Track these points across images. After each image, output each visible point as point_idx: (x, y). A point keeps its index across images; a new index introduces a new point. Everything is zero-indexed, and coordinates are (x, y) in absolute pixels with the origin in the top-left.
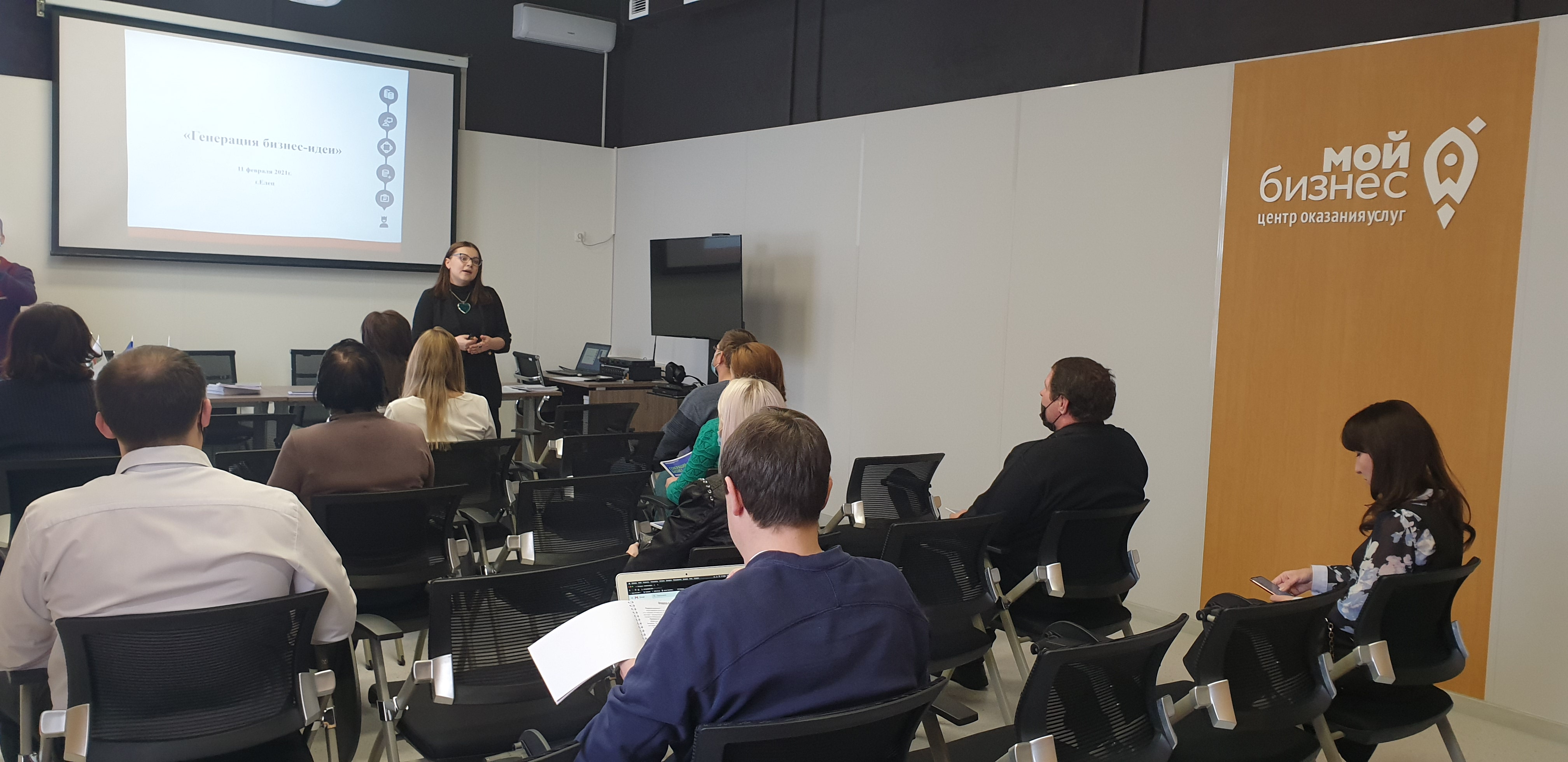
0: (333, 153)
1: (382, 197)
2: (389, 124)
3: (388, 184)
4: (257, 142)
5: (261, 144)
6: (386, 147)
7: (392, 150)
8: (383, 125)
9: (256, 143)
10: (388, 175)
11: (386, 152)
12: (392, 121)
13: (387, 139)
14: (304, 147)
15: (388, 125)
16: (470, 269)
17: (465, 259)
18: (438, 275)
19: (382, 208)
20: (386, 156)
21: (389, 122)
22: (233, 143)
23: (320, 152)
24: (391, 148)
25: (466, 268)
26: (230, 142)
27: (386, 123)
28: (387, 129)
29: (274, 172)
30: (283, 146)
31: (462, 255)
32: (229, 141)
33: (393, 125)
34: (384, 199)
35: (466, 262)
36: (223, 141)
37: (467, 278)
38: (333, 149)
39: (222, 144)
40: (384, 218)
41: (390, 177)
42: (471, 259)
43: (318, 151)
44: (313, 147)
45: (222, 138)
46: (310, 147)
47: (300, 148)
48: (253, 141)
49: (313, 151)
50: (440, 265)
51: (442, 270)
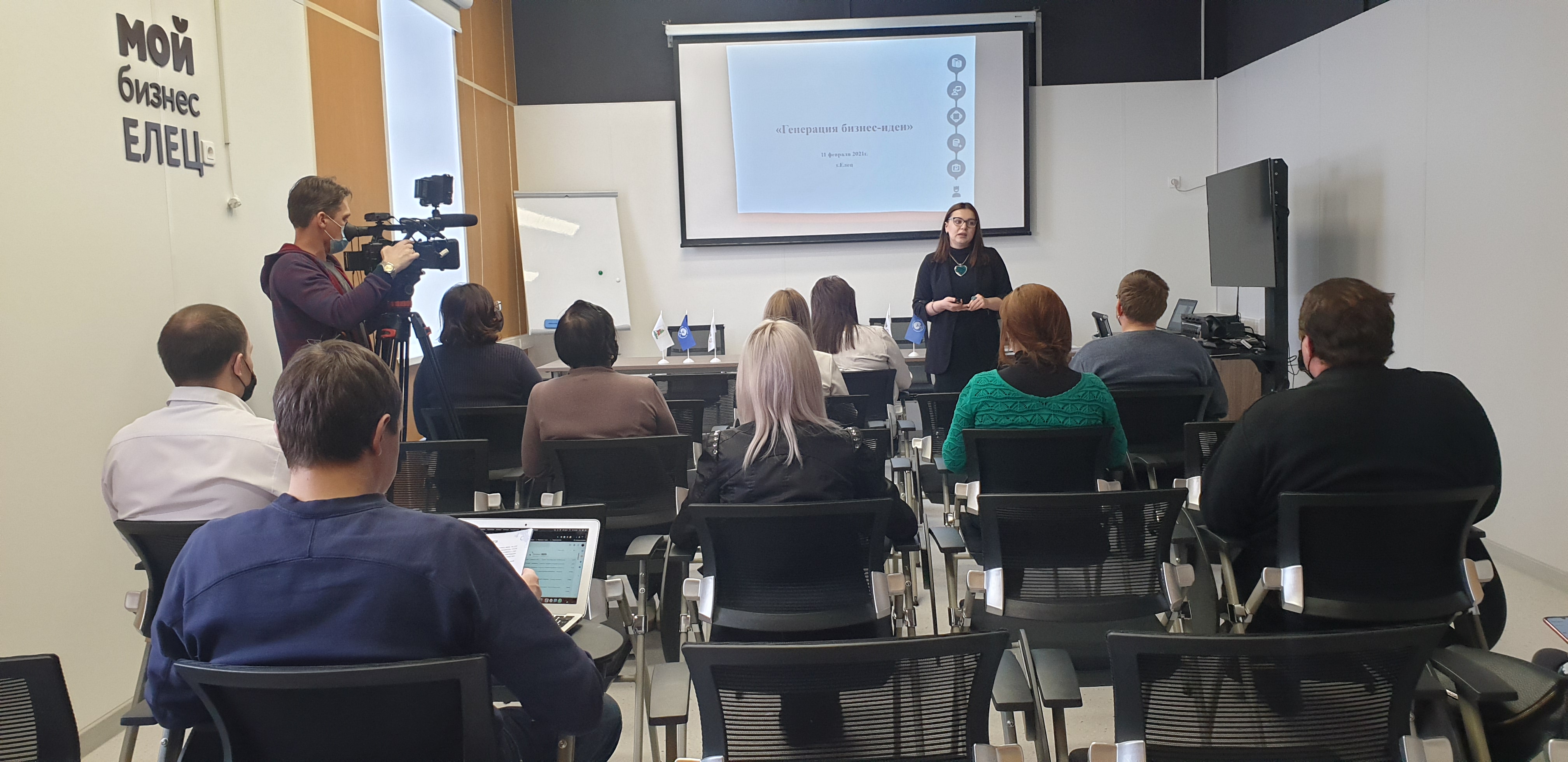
0: (905, 129)
1: (954, 167)
2: (958, 92)
3: (959, 153)
4: (836, 128)
5: (840, 129)
6: (956, 116)
7: (961, 119)
8: (952, 94)
9: (835, 130)
10: (959, 144)
11: (956, 121)
12: (960, 90)
13: (956, 108)
14: (878, 127)
15: (957, 94)
16: (964, 232)
17: (960, 222)
18: (938, 241)
19: (953, 178)
20: (956, 125)
21: (958, 91)
22: (817, 132)
23: (893, 130)
24: (961, 116)
25: (961, 231)
26: (814, 132)
27: (955, 92)
28: (956, 98)
29: (852, 154)
30: (859, 129)
31: (955, 219)
32: (812, 130)
33: (962, 93)
34: (956, 169)
35: (960, 225)
36: (808, 131)
37: (963, 241)
38: (905, 126)
39: (807, 134)
40: (957, 188)
41: (960, 146)
42: (964, 221)
43: (891, 129)
44: (886, 126)
45: (807, 128)
46: (883, 126)
47: (875, 129)
48: (833, 128)
49: (886, 130)
50: (940, 231)
51: (942, 235)
